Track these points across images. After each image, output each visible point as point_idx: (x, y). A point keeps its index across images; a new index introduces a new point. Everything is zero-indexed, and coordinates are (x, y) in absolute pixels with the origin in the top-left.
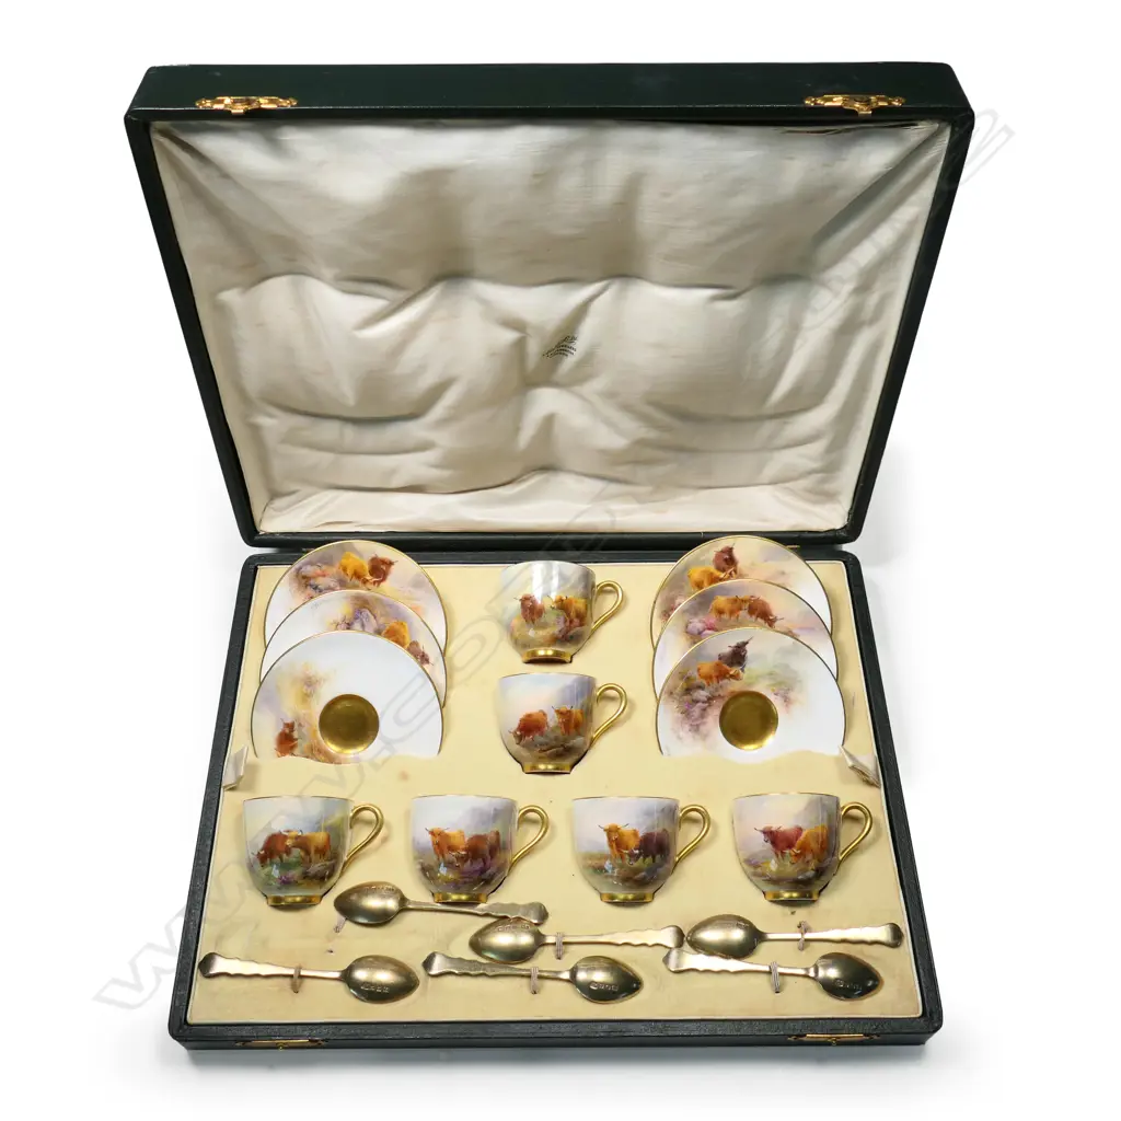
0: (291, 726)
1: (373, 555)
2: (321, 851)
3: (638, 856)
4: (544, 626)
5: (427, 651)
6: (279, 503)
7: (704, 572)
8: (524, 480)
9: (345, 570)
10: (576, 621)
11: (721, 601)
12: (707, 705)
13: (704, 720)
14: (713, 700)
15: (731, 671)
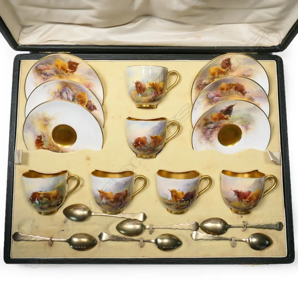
0: (40, 137)
1: (69, 60)
2: (55, 197)
3: (183, 201)
4: (146, 95)
5: (95, 105)
6: (25, 30)
7: (217, 69)
8: (136, 21)
9: (57, 66)
10: (159, 92)
11: (223, 85)
12: (213, 130)
13: (212, 135)
14: (216, 128)
15: (225, 116)
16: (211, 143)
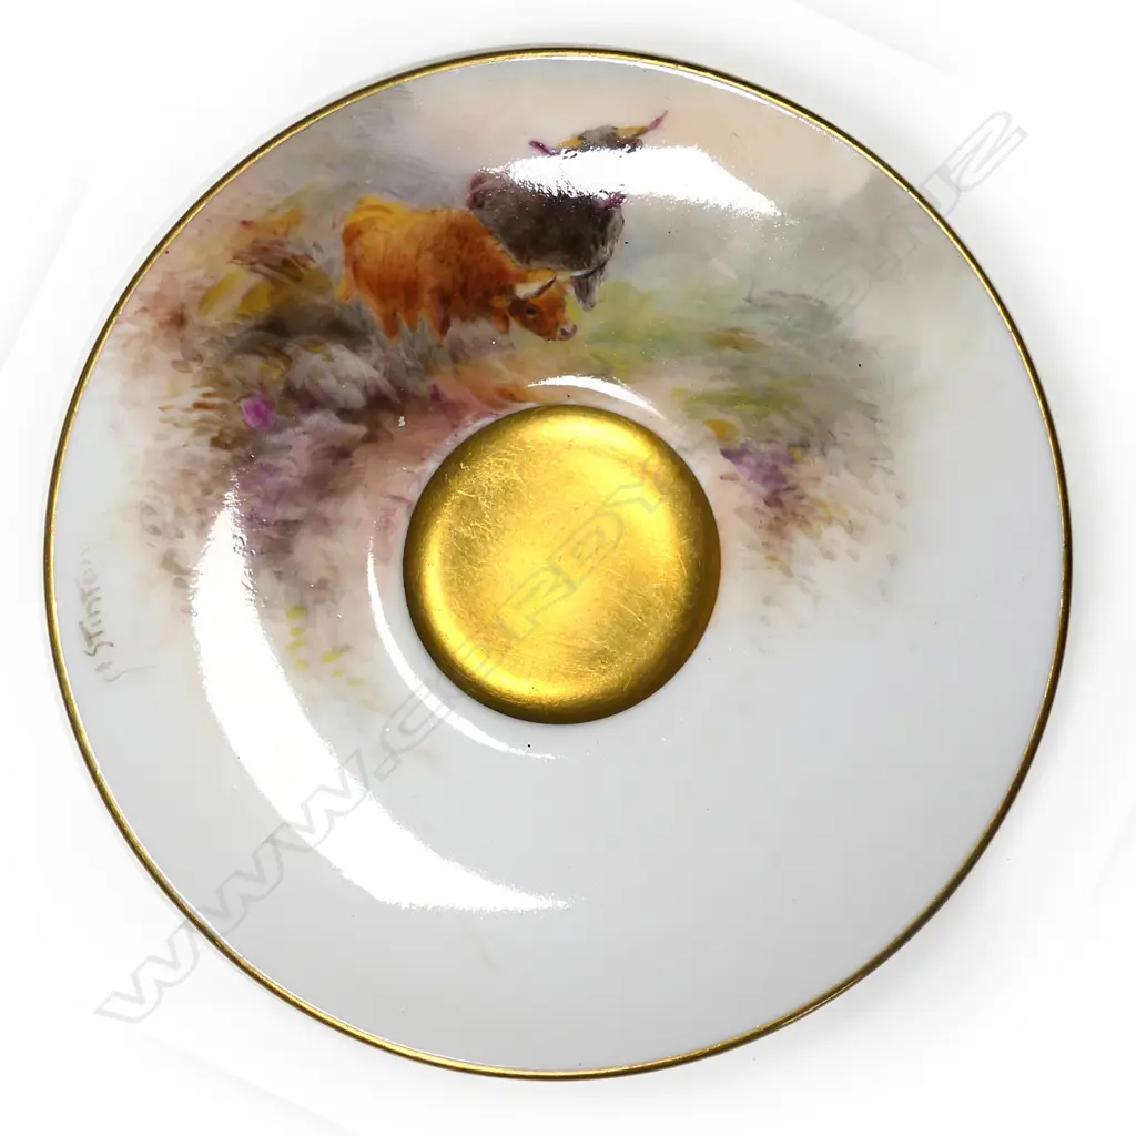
12: (359, 430)
13: (328, 508)
14: (398, 411)
15: (523, 279)
16: (302, 609)
